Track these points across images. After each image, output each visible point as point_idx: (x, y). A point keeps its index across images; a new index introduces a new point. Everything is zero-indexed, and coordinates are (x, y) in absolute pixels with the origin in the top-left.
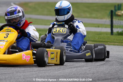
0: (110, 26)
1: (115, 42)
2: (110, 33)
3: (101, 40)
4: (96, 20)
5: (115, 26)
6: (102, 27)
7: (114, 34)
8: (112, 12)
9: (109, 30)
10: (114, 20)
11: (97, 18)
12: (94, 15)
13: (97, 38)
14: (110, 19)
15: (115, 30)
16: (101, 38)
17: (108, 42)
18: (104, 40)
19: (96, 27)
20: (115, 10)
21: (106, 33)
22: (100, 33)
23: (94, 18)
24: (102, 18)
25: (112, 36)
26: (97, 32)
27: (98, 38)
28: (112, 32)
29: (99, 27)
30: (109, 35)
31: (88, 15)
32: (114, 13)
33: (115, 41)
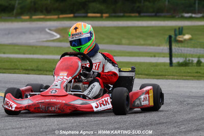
0: (168, 56)
1: (175, 76)
2: (169, 64)
3: (157, 73)
4: (152, 47)
5: (175, 55)
6: (159, 57)
7: (173, 64)
8: (170, 37)
9: (167, 60)
10: (173, 47)
11: (153, 45)
12: (149, 42)
13: (152, 71)
14: (168, 47)
15: (175, 60)
16: (157, 71)
17: (165, 76)
18: (161, 73)
19: (151, 56)
20: (176, 35)
21: (164, 64)
22: (156, 65)
23: (150, 45)
24: (159, 46)
25: (171, 68)
26: (153, 63)
27: (154, 71)
28: (171, 63)
29: (155, 56)
30: (168, 67)
31: (142, 42)
32: (173, 39)
33: (174, 74)
